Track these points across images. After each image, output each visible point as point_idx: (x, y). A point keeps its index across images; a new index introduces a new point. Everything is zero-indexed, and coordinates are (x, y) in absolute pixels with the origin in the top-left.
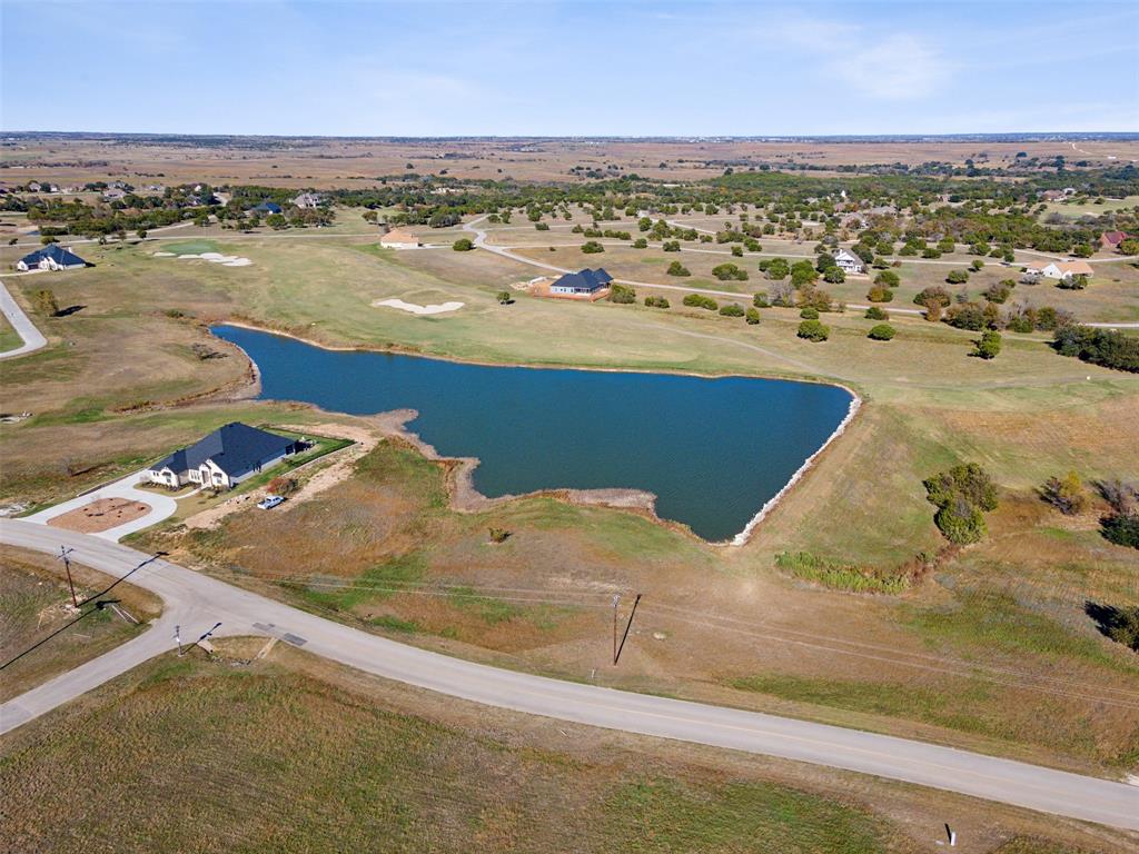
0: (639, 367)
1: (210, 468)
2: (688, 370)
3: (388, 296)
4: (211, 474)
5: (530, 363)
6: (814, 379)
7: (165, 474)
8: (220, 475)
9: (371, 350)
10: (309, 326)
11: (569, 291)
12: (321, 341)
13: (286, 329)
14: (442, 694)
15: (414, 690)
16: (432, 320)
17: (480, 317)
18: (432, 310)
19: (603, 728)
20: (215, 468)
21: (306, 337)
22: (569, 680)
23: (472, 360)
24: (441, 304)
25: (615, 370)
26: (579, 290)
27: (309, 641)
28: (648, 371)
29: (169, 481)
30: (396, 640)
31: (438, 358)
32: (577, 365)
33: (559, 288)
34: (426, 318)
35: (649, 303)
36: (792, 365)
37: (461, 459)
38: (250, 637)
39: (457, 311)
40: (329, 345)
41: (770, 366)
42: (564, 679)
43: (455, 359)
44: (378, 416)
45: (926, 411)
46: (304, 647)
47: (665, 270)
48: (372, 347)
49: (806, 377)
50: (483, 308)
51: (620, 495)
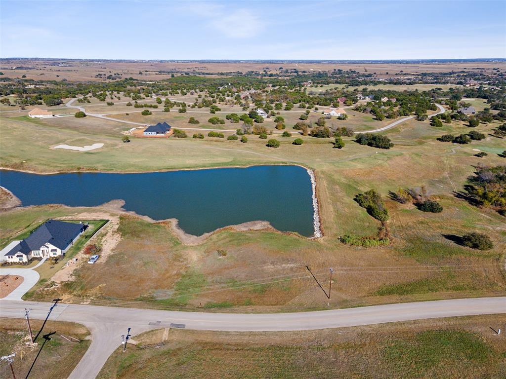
0: (212, 166)
1: (48, 247)
2: (234, 165)
3: (58, 143)
4: (49, 250)
5: (160, 169)
6: (286, 163)
7: (18, 256)
8: (56, 250)
9: (68, 172)
10: (22, 163)
11: (153, 134)
12: (35, 171)
13: (7, 166)
14: (274, 332)
15: (260, 334)
16: (92, 153)
17: (117, 150)
18: (87, 148)
19: (353, 327)
20: (52, 247)
21: (23, 169)
22: (320, 310)
23: (129, 171)
24: (91, 145)
25: (202, 169)
26: (157, 133)
27: (186, 325)
28: (217, 168)
29: (22, 260)
30: (228, 312)
31: (110, 172)
32: (183, 168)
33: (148, 133)
34: (87, 153)
35: (195, 137)
36: (274, 159)
37: (168, 220)
38: (152, 331)
39: (102, 148)
40: (41, 172)
41: (266, 160)
42: (318, 310)
43: (119, 172)
44: (104, 205)
45: (336, 171)
46: (186, 328)
47: (188, 121)
48: (69, 170)
49: (283, 163)
50: (116, 145)
51: (255, 224)
